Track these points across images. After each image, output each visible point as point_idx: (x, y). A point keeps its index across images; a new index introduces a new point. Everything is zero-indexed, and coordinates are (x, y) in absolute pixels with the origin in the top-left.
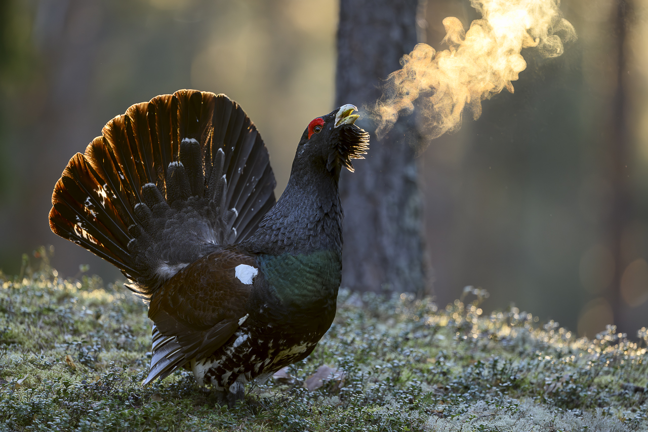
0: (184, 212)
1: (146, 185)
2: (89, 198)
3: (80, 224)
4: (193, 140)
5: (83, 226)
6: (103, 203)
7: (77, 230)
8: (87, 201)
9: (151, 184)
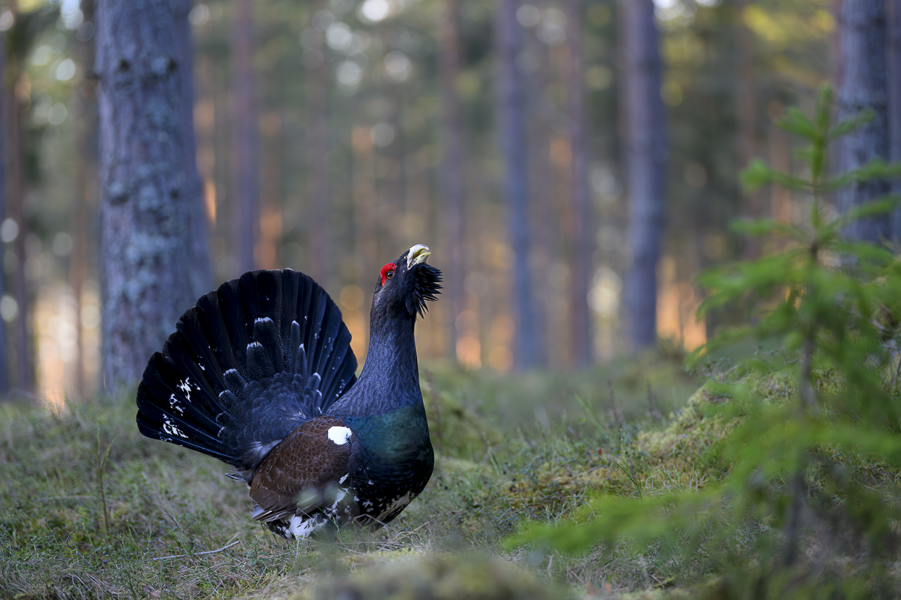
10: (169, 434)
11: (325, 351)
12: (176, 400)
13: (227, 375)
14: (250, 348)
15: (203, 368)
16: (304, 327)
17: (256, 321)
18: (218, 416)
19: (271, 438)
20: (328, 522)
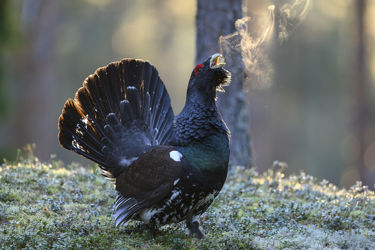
0: (132, 129)
1: (110, 114)
2: (78, 124)
3: (75, 140)
4: (133, 88)
5: (77, 141)
6: (86, 127)
7: (74, 144)
8: (78, 126)
9: (112, 114)
10: (75, 148)
11: (161, 117)
12: (79, 128)
13: (110, 116)
14: (122, 103)
15: (96, 110)
16: (153, 98)
17: (128, 88)
18: (102, 139)
19: (132, 155)
20: (166, 208)
